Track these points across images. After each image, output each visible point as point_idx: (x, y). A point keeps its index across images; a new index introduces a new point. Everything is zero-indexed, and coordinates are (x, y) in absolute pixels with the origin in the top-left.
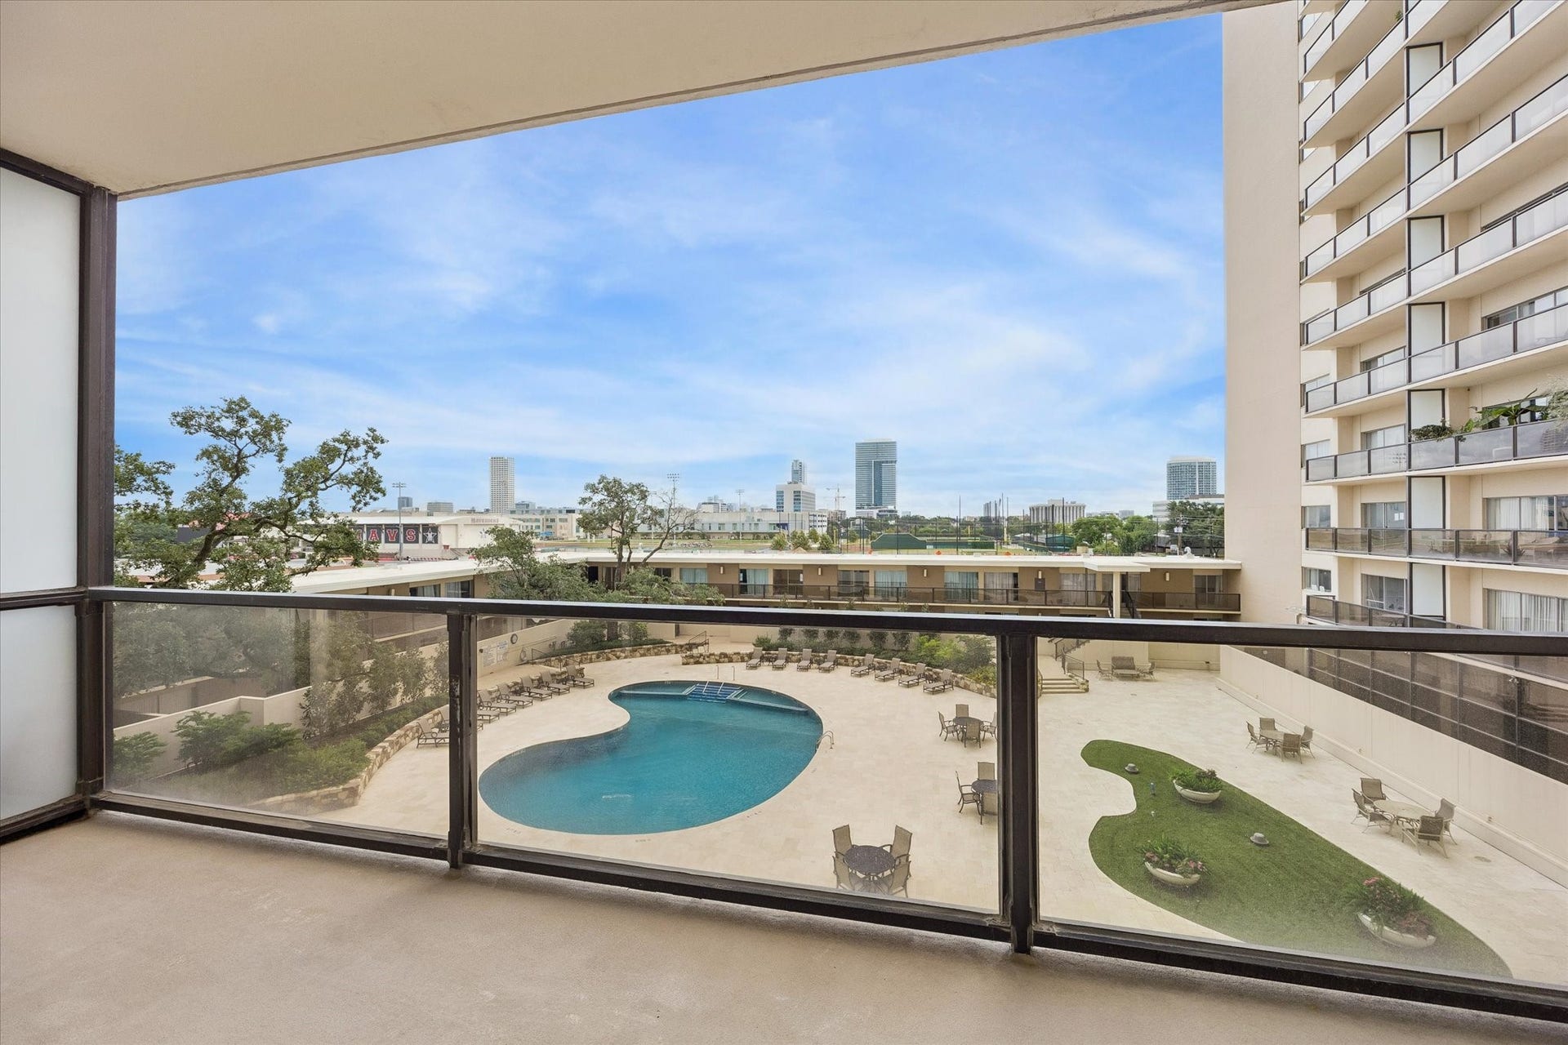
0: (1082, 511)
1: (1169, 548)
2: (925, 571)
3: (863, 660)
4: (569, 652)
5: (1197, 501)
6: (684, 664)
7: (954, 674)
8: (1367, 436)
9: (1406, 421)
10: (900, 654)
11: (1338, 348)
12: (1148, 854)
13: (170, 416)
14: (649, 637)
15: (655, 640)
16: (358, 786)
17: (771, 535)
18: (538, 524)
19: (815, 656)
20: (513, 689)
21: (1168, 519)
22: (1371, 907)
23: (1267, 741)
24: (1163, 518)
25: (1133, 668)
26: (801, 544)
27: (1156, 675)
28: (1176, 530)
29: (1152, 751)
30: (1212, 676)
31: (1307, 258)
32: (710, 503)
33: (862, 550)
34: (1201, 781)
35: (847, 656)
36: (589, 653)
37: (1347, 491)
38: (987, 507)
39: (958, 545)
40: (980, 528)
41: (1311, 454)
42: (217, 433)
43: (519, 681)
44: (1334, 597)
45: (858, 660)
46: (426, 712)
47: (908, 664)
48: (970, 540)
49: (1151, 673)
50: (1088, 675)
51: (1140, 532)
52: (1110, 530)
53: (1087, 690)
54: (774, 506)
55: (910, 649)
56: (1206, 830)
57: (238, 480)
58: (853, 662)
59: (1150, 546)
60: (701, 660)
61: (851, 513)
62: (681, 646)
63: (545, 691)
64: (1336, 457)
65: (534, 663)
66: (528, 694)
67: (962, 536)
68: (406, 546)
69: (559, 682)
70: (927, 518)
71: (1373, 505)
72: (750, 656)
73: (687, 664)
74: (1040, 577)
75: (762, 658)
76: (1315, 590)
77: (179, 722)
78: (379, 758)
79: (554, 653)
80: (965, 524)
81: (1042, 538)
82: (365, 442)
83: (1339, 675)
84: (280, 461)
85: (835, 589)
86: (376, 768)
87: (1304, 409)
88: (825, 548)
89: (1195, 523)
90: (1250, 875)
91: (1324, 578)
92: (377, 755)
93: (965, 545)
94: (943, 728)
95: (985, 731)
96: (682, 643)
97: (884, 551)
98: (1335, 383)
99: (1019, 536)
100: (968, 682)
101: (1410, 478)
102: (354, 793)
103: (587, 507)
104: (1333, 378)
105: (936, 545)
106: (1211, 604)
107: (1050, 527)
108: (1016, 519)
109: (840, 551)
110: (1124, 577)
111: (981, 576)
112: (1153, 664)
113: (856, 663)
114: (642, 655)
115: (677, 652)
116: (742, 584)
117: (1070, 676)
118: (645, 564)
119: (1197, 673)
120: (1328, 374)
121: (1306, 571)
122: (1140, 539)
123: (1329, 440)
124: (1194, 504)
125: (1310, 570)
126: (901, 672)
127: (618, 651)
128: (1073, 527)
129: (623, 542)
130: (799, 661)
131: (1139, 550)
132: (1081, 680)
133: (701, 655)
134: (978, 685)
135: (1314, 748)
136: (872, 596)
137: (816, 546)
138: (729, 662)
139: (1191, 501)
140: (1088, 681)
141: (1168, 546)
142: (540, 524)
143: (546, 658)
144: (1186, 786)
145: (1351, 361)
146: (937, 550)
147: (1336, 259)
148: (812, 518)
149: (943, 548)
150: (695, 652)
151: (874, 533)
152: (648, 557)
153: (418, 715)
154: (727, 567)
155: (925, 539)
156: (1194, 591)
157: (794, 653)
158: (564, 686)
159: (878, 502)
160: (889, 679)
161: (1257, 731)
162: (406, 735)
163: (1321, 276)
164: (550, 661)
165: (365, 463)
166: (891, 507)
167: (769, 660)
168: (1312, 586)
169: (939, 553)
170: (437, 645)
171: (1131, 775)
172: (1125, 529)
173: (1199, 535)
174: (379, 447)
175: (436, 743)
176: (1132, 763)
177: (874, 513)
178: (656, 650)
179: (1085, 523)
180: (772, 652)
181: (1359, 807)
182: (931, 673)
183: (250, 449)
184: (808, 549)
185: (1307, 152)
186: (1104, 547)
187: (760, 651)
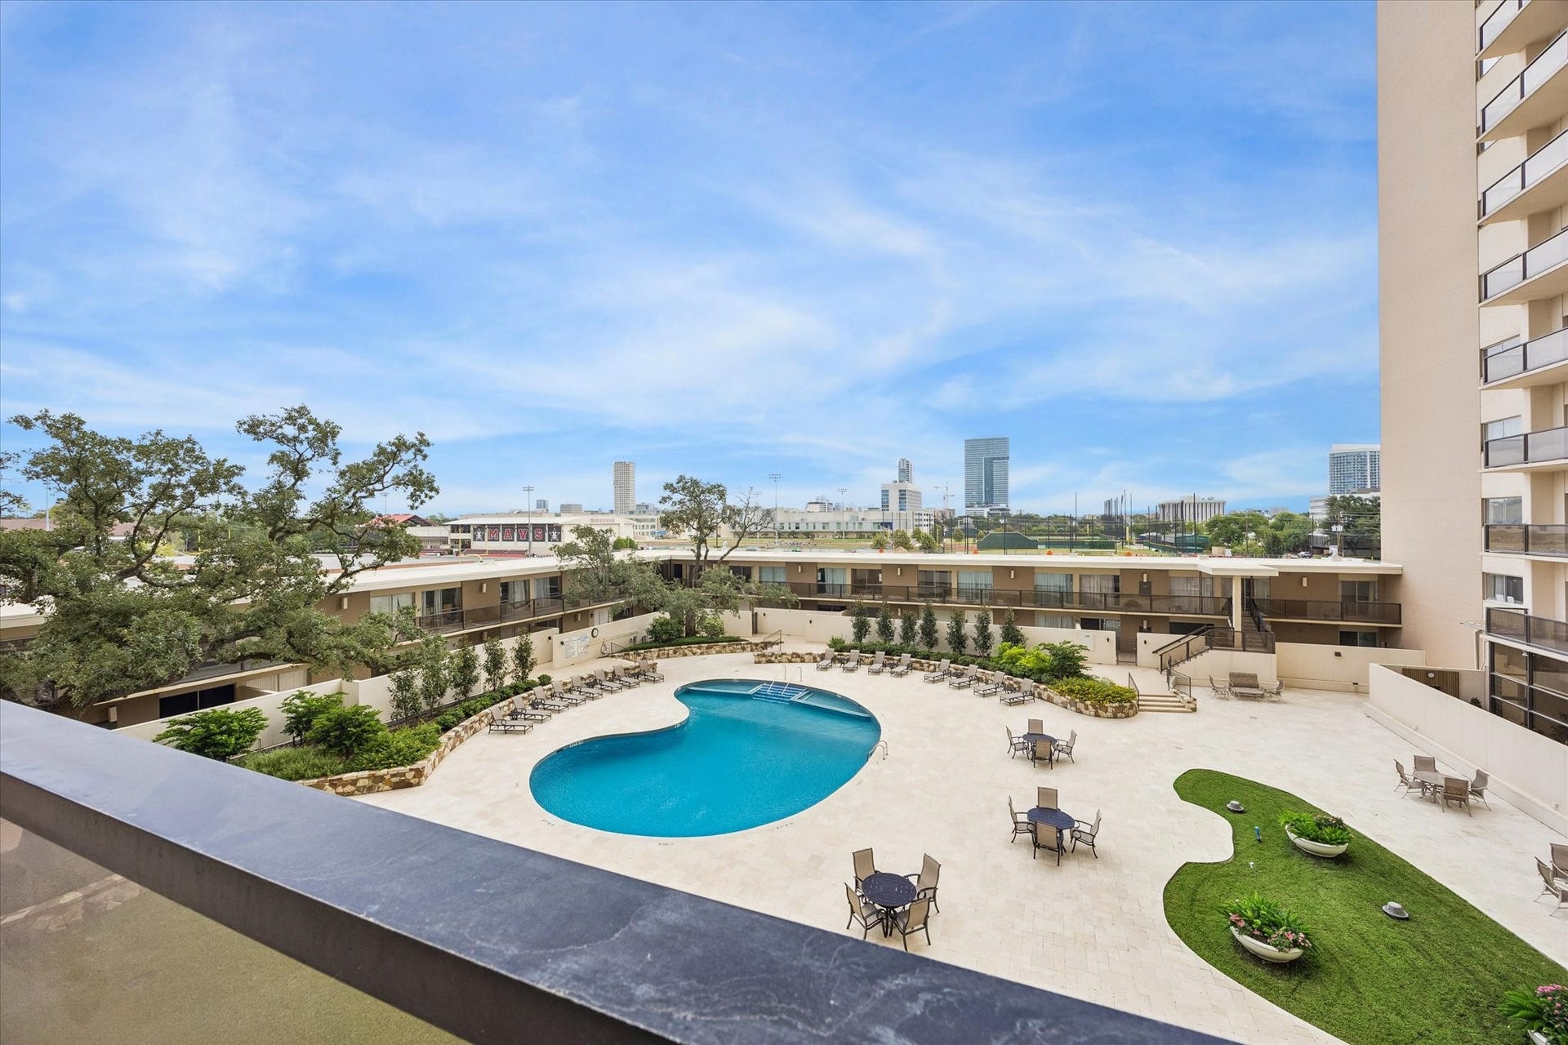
0: (1221, 508)
1: (1328, 549)
2: (1013, 572)
3: (939, 665)
4: (647, 647)
5: (1364, 496)
6: (756, 663)
7: (1037, 684)
10: (979, 660)
11: (1529, 302)
12: (1233, 917)
13: (236, 424)
14: (726, 635)
15: (731, 637)
16: (423, 768)
17: (874, 534)
18: (653, 524)
19: (889, 659)
20: (588, 681)
21: (1326, 516)
22: (1549, 1025)
23: (1423, 785)
24: (1321, 514)
25: (1257, 687)
26: (903, 543)
27: (1285, 695)
28: (1335, 528)
29: (1265, 786)
30: (1361, 700)
31: (1484, 193)
32: (816, 503)
33: (967, 549)
34: (1321, 829)
35: (923, 661)
36: (666, 648)
37: (1544, 478)
38: (1108, 504)
39: (1072, 545)
40: (1101, 526)
41: (1494, 433)
42: (282, 439)
43: (593, 674)
44: (1526, 610)
45: (934, 665)
46: (503, 699)
47: (987, 672)
48: (1087, 539)
49: (1278, 693)
50: (1196, 692)
51: (1291, 531)
52: (1252, 529)
53: (1194, 710)
54: (879, 505)
55: (991, 655)
56: (1322, 892)
57: (299, 482)
58: (929, 667)
59: (1305, 545)
60: (773, 659)
61: (960, 510)
62: (756, 645)
63: (615, 685)
64: (1526, 436)
65: (612, 657)
66: (600, 687)
67: (1080, 535)
68: (534, 544)
69: (633, 675)
70: (1041, 516)
72: (823, 657)
73: (759, 662)
74: (1145, 580)
75: (834, 660)
76: (1500, 602)
77: (286, 700)
78: (451, 742)
79: (635, 647)
80: (1084, 522)
81: (1170, 538)
82: (414, 445)
83: (1532, 707)
84: (335, 463)
85: (916, 590)
86: (447, 750)
87: (1482, 380)
88: (928, 548)
89: (1361, 521)
90: (1375, 956)
91: (1513, 587)
92: (449, 739)
93: (1082, 545)
94: (1011, 745)
95: (1060, 751)
96: (757, 642)
97: (989, 551)
98: (1525, 345)
99: (1144, 535)
100: (1052, 695)
102: (419, 773)
103: (668, 507)
104: (1525, 339)
105: (1049, 544)
106: (1363, 614)
107: (1179, 526)
108: (1142, 517)
109: (943, 551)
110: (1249, 582)
111: (1076, 580)
112: (1281, 683)
113: (932, 668)
114: (719, 652)
115: (752, 650)
116: (820, 583)
117: (1174, 692)
118: (722, 562)
119: (1340, 696)
120: (1519, 335)
121: (1489, 580)
122: (1291, 539)
123: (1520, 416)
124: (1360, 499)
125: (1495, 576)
126: (979, 680)
127: (694, 648)
128: (1207, 525)
129: (701, 541)
130: (872, 663)
131: (1290, 551)
132: (1187, 698)
133: (773, 654)
134: (1062, 698)
135: (1489, 797)
136: (954, 598)
137: (918, 545)
138: (802, 662)
139: (1356, 496)
140: (1195, 700)
141: (1326, 546)
142: (655, 523)
143: (625, 652)
144: (1300, 835)
145: (1550, 317)
146: (1048, 550)
147: (1525, 191)
148: (917, 517)
149: (1056, 548)
150: (769, 651)
151: (981, 532)
152: (725, 555)
153: (495, 701)
154: (806, 566)
155: (1037, 538)
156: (1340, 600)
157: (867, 655)
158: (636, 680)
159: (989, 501)
160: (964, 687)
161: (1409, 769)
162: (480, 721)
163: (1505, 213)
164: (628, 654)
165: (415, 466)
166: (1003, 506)
167: (841, 661)
168: (1497, 595)
169: (1050, 553)
170: (518, 637)
171: (1233, 814)
172: (1272, 527)
173: (1366, 535)
174: (426, 450)
175: (505, 731)
176: (1237, 800)
177: (985, 512)
178: (731, 648)
179: (1222, 522)
180: (844, 654)
181: (1546, 882)
182: (1011, 682)
183: (309, 454)
184: (909, 548)
185: (1488, 64)
186: (1245, 547)
187: (832, 653)
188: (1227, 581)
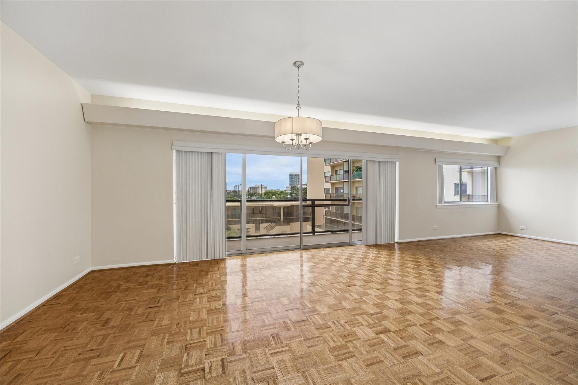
5: (298, 186)
8: (336, 171)
9: (343, 168)
21: (290, 191)
24: (289, 191)
28: (293, 195)
37: (333, 184)
38: (235, 187)
40: (233, 194)
41: (326, 175)
51: (283, 195)
52: (275, 195)
59: (286, 199)
64: (331, 176)
71: (337, 188)
74: (260, 209)
81: (254, 198)
101: (344, 182)
107: (257, 194)
110: (284, 208)
122: (283, 198)
123: (329, 172)
128: (264, 193)
139: (296, 186)
168: (326, 208)
172: (279, 194)
179: (268, 193)
188: (279, 208)
